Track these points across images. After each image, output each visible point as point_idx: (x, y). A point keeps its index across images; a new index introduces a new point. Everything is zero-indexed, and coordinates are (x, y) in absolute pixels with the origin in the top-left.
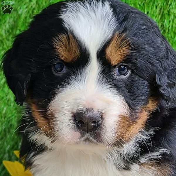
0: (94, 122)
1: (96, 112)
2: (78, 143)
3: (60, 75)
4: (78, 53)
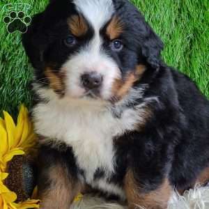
3: (71, 46)
4: (86, 30)
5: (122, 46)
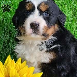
5: (48, 15)
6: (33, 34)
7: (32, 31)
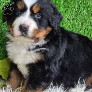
0: (25, 28)
1: (26, 25)
2: (21, 36)
6: (22, 37)
7: (21, 34)
